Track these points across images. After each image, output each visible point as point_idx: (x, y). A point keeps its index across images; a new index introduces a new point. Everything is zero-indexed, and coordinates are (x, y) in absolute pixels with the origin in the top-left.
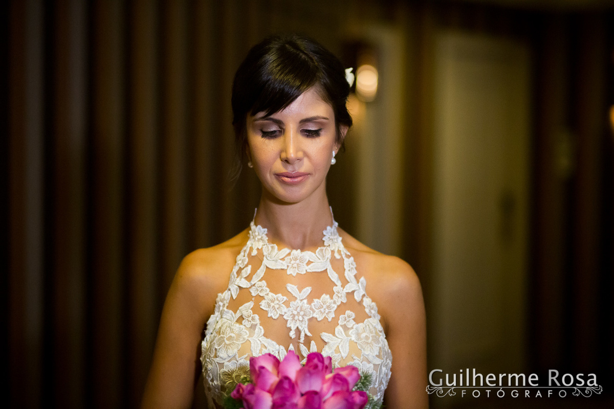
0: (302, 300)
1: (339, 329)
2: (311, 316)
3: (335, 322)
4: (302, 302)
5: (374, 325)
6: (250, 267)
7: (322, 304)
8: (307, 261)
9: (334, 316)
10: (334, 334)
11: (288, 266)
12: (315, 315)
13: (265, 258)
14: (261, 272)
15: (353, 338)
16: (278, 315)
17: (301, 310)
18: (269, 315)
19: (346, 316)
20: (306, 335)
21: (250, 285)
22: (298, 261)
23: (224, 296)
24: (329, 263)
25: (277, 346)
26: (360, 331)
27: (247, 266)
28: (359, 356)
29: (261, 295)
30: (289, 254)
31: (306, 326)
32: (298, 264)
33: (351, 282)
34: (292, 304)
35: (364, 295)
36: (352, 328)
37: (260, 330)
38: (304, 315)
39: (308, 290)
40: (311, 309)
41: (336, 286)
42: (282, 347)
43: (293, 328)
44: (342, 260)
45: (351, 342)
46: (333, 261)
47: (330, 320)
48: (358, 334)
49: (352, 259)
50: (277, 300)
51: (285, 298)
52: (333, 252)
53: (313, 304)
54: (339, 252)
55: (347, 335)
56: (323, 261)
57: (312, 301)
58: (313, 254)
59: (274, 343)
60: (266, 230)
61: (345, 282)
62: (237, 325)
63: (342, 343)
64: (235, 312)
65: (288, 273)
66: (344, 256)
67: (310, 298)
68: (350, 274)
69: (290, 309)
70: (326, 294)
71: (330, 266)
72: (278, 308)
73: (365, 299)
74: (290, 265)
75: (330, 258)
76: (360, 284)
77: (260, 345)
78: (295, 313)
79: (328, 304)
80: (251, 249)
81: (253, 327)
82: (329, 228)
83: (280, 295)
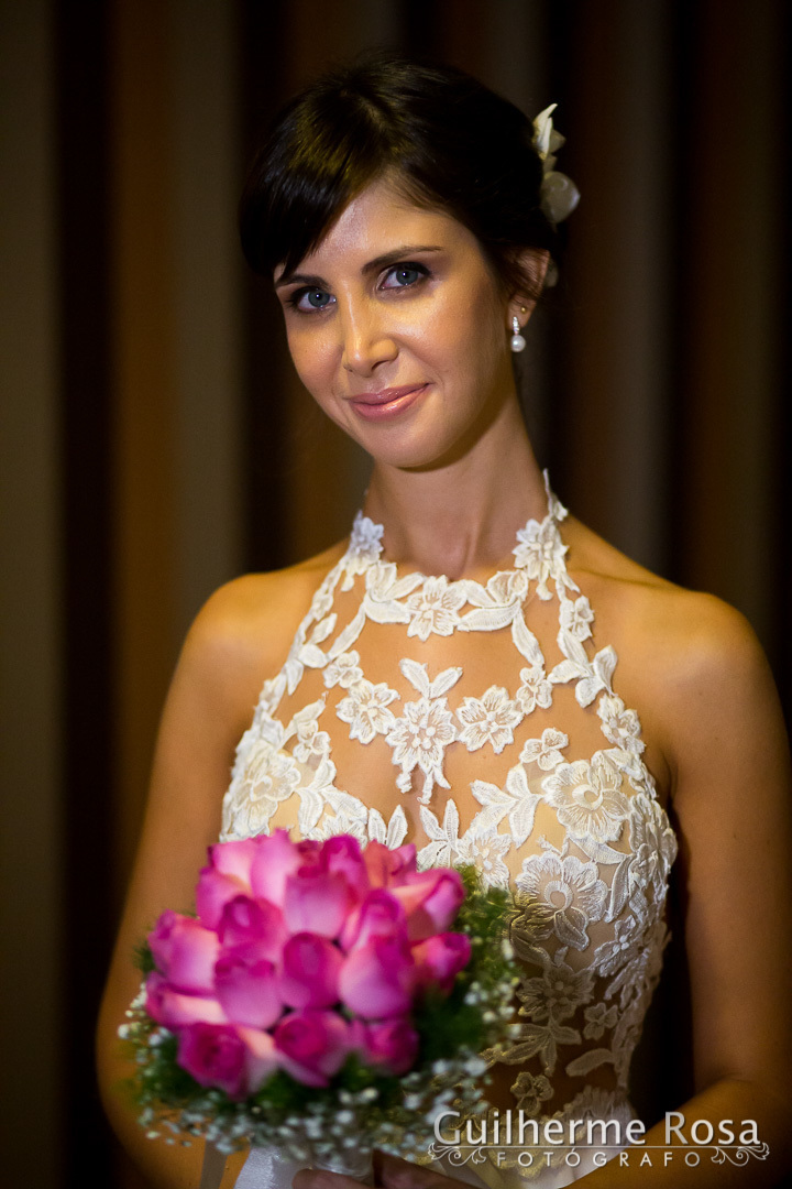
0: (433, 700)
1: (517, 774)
2: (452, 740)
3: (511, 754)
4: (434, 705)
5: (620, 765)
6: (334, 617)
7: (484, 709)
8: (462, 603)
9: (510, 740)
10: (501, 785)
11: (412, 617)
12: (462, 738)
13: (366, 597)
14: (353, 631)
15: (550, 796)
16: (372, 735)
17: (429, 725)
18: (353, 735)
19: (543, 741)
20: (436, 786)
21: (326, 662)
22: (437, 605)
23: (276, 687)
24: (518, 610)
25: (364, 810)
26: (574, 779)
27: (327, 615)
28: (558, 844)
29: (344, 684)
30: (420, 587)
31: (439, 762)
32: (436, 612)
33: (572, 658)
34: (411, 708)
35: (603, 692)
36: (552, 771)
37: (328, 768)
38: (435, 736)
39: (452, 675)
40: (454, 721)
41: (530, 666)
42: (374, 813)
43: (407, 767)
44: (554, 602)
45: (540, 805)
46: (530, 606)
47: (498, 749)
48: (565, 788)
49: (583, 601)
50: (376, 697)
51: (394, 694)
52: (533, 583)
53: (459, 710)
54: (550, 583)
55: (534, 789)
56: (501, 605)
57: (460, 703)
58: (480, 587)
59: (358, 803)
60: (381, 528)
61: (552, 657)
62: (283, 757)
63: (518, 807)
64: (286, 725)
65: (411, 632)
66: (561, 594)
67: (455, 695)
68: (570, 638)
69: (404, 720)
70: (499, 686)
71: (521, 618)
72: (374, 718)
73: (603, 701)
74: (418, 614)
75: (524, 598)
76: (595, 664)
77: (320, 807)
78: (414, 729)
79: (499, 711)
80: (344, 574)
81: (313, 762)
82: (532, 523)
83: (383, 686)
